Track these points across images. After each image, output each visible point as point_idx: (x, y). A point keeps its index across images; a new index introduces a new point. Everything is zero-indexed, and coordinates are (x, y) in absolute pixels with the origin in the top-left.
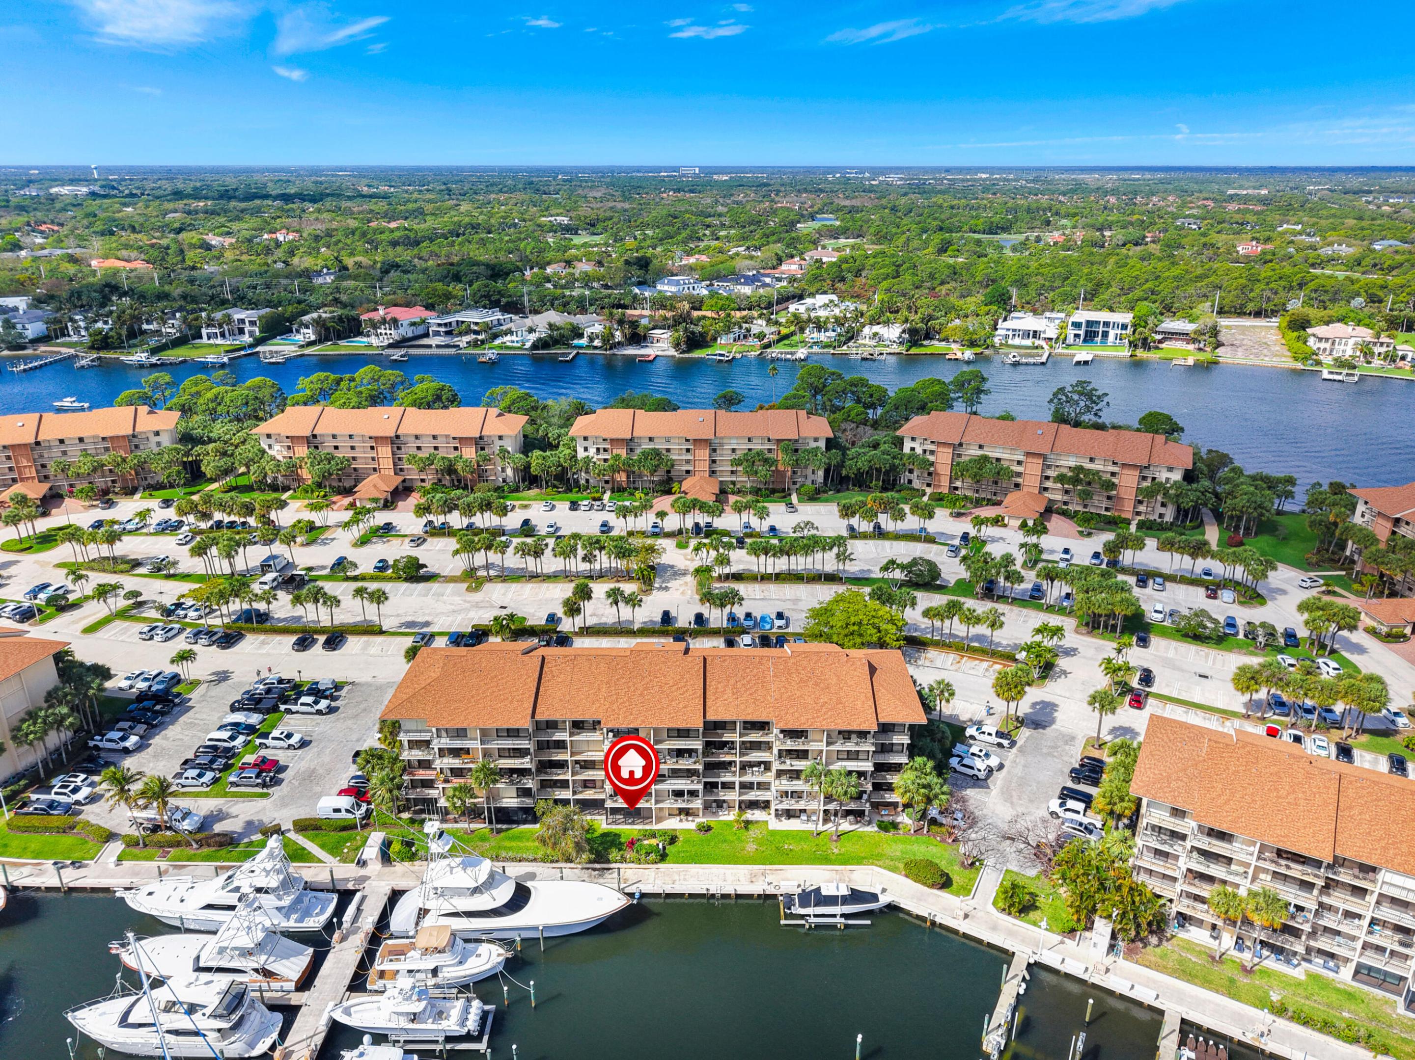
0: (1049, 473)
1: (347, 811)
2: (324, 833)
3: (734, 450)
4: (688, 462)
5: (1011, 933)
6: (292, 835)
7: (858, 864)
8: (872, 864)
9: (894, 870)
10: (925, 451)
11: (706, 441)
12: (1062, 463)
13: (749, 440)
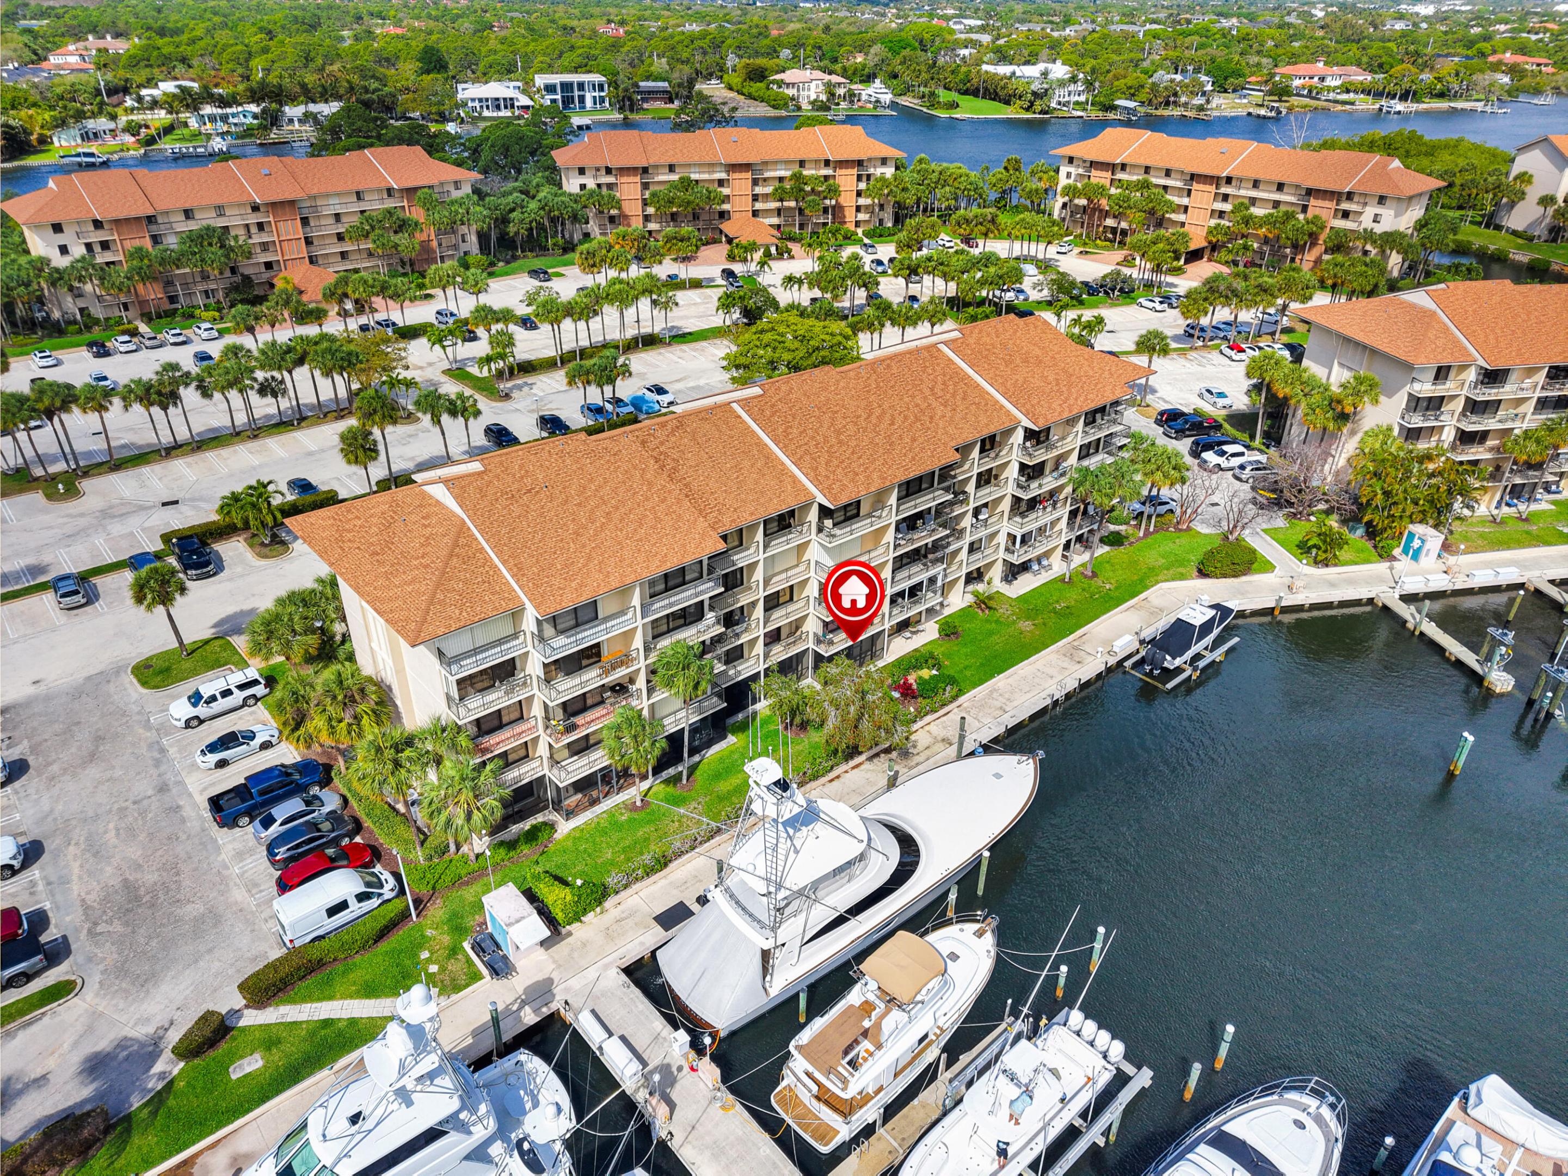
0: (758, 190)
1: (361, 897)
2: (340, 967)
3: (337, 217)
4: (265, 246)
5: (1352, 582)
6: (252, 1018)
7: (1147, 588)
8: (1157, 582)
9: (1182, 577)
10: (599, 186)
11: (292, 203)
12: (767, 174)
13: (359, 195)
